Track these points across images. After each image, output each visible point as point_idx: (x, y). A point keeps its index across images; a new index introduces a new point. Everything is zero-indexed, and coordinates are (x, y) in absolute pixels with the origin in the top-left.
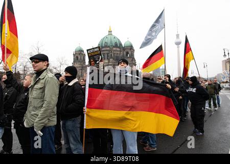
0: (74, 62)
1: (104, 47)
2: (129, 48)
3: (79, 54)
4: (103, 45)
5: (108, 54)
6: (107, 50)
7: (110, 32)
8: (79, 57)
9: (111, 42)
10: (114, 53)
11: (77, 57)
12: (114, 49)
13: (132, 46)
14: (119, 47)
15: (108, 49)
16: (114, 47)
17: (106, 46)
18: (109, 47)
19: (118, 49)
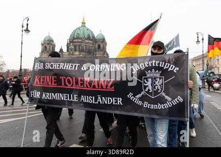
0: (42, 52)
1: (76, 39)
2: (102, 40)
3: (48, 44)
4: (75, 37)
5: (79, 46)
6: (79, 42)
7: (84, 23)
8: (48, 47)
9: (84, 34)
10: (86, 46)
11: (46, 47)
12: (87, 41)
13: (104, 39)
14: (91, 40)
15: (80, 40)
16: (86, 39)
17: (78, 38)
18: (81, 38)
19: (90, 42)
